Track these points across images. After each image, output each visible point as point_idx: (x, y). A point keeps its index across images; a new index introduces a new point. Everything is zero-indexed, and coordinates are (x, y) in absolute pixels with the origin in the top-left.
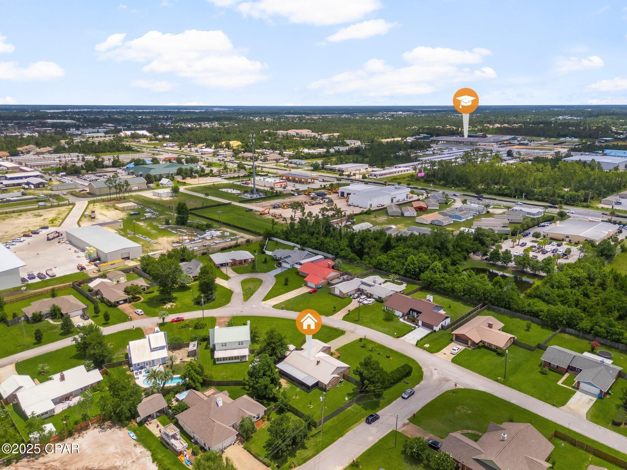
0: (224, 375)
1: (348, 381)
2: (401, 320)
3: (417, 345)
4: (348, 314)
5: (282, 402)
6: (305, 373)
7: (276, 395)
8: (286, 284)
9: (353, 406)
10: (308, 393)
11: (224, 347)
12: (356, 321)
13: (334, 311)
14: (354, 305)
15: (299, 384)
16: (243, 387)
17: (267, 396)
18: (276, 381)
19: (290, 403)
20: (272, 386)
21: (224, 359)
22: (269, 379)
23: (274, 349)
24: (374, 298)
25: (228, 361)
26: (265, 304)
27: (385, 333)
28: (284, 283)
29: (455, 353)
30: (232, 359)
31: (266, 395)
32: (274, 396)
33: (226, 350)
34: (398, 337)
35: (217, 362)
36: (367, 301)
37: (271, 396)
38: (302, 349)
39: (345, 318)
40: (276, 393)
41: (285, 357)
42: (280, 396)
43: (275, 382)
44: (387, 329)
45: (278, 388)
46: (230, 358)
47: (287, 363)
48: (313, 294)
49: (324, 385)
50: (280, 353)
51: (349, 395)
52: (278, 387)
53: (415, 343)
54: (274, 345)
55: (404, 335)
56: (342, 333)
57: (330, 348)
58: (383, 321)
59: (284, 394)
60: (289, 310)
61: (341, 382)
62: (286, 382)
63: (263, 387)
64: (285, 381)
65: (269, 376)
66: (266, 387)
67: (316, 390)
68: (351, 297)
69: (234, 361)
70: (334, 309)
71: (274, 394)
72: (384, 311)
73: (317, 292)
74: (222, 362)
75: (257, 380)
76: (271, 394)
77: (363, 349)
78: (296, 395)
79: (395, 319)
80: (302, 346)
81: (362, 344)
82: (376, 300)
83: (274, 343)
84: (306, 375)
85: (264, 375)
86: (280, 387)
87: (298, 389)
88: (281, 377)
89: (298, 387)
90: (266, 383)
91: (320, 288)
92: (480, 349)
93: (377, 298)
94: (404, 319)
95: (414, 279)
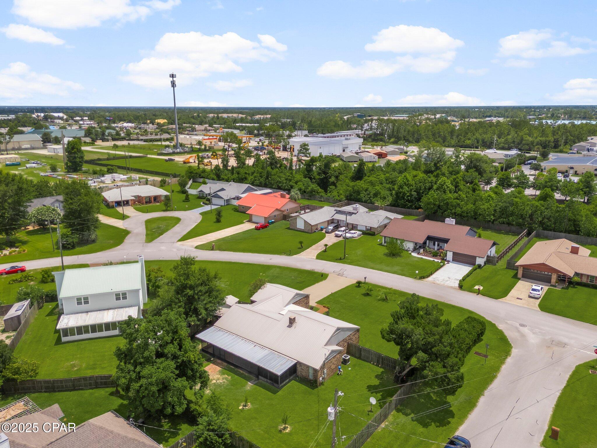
0: (74, 366)
1: (359, 358)
2: (414, 254)
3: (461, 287)
4: (325, 251)
5: (209, 424)
6: (263, 347)
7: (193, 406)
8: (218, 221)
9: (390, 418)
10: (275, 392)
11: (83, 307)
12: (341, 259)
13: (300, 248)
14: (330, 239)
15: (250, 372)
16: (114, 389)
17: (169, 410)
18: (192, 370)
19: (232, 426)
20: (181, 382)
21: (80, 330)
22: (172, 364)
23: (190, 300)
24: (359, 231)
25: (91, 335)
26: (183, 245)
27: (394, 273)
28: (215, 220)
29: (538, 296)
30: (101, 330)
31: (164, 407)
32: (188, 409)
33: (87, 312)
34: (422, 278)
35: (64, 339)
36: (350, 233)
37: (179, 410)
38: (252, 302)
39: (320, 257)
40: (193, 398)
41: (217, 318)
42: (203, 407)
43: (190, 373)
44: (397, 268)
45: (198, 387)
46: (95, 328)
47: (221, 329)
48: (261, 230)
49: (311, 372)
50: (206, 309)
51: (372, 389)
52: (199, 385)
53: (457, 285)
54: (190, 292)
55: (431, 274)
56: (322, 276)
57: (307, 297)
58: (385, 258)
59: (213, 402)
60: (224, 250)
61: (345, 362)
62: (220, 371)
63: (154, 388)
64: (218, 368)
65: (175, 357)
66: (164, 387)
67: (293, 385)
68: (324, 231)
69: (105, 334)
70: (300, 246)
71: (190, 402)
72: (381, 244)
73: (268, 228)
74: (77, 337)
75: (138, 369)
76: (181, 404)
77: (368, 298)
78: (246, 401)
79: (404, 254)
80: (251, 296)
81: (363, 290)
82: (364, 233)
83: (191, 288)
84: (267, 352)
85: (159, 355)
86: (204, 384)
87: (249, 385)
88: (208, 360)
89: (248, 379)
90: (163, 375)
91: (272, 223)
92: (577, 288)
93: (364, 229)
94: (418, 254)
95: (409, 208)
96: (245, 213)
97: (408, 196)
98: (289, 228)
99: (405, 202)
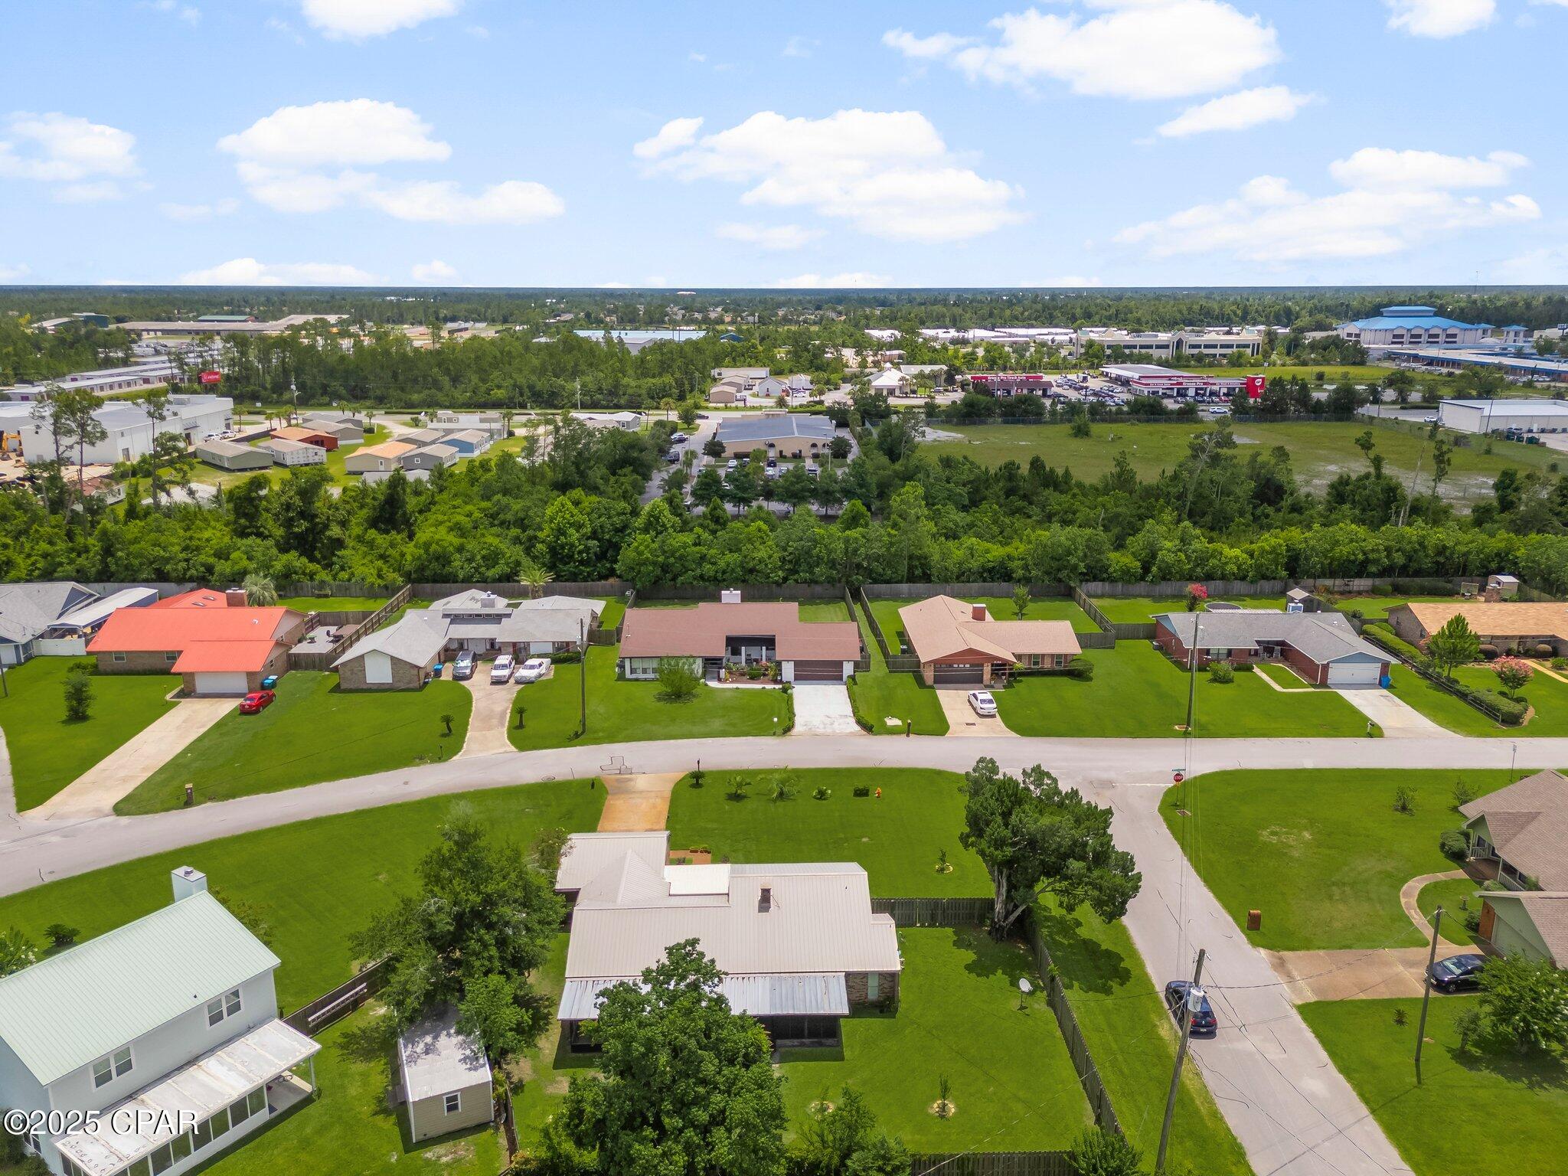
2: (713, 684)
3: (866, 729)
4: (517, 725)
8: (77, 716)
10: (838, 1058)
12: (577, 735)
13: (445, 735)
14: (490, 695)
25: (194, 1158)
30: (220, 1129)
33: (133, 1096)
34: (784, 730)
36: (528, 668)
39: (522, 742)
48: (268, 714)
49: (873, 983)
53: (856, 725)
55: (792, 718)
60: (232, 796)
68: (447, 677)
69: (233, 1133)
70: (443, 729)
72: (622, 679)
77: (748, 805)
82: (558, 660)
84: (762, 981)
91: (273, 684)
92: (1021, 681)
93: (549, 649)
94: (720, 680)
95: (585, 580)
96: (166, 672)
97: (580, 552)
98: (337, 689)
99: (577, 567)
